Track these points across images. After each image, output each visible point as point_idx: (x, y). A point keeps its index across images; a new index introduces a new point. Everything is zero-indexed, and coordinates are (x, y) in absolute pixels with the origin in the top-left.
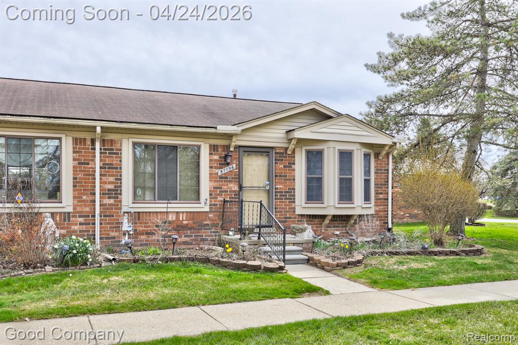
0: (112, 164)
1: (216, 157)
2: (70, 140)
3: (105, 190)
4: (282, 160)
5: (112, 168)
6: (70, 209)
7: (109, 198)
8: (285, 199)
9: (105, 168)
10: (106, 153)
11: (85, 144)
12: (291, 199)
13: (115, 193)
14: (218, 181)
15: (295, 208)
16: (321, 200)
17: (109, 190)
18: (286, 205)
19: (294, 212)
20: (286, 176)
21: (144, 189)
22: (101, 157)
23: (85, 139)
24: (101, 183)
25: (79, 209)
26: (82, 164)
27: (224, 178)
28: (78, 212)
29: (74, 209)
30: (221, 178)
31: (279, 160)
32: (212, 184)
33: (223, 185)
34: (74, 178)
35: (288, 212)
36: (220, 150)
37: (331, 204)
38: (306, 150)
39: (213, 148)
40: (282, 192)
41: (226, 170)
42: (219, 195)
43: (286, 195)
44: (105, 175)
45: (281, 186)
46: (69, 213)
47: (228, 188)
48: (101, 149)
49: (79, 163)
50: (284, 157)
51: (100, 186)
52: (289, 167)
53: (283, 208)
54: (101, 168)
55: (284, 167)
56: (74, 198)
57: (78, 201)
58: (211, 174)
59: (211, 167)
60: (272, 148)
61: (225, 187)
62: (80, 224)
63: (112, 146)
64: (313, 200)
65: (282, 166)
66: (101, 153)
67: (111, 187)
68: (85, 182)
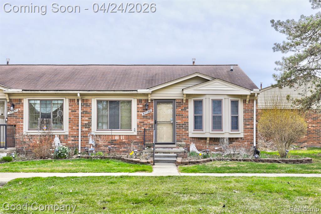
0: (87, 111)
1: (141, 106)
2: (67, 100)
3: (83, 124)
4: (180, 106)
5: (86, 113)
6: (67, 133)
7: (86, 128)
8: (182, 128)
9: (84, 113)
10: (84, 106)
11: (74, 102)
12: (186, 128)
13: (88, 125)
14: (142, 119)
15: (188, 134)
16: (202, 129)
17: (85, 124)
18: (183, 132)
19: (188, 136)
20: (183, 115)
21: (103, 123)
22: (81, 108)
23: (74, 99)
24: (81, 120)
25: (71, 133)
26: (73, 111)
27: (145, 117)
28: (71, 135)
29: (69, 133)
30: (143, 117)
31: (178, 106)
32: (139, 120)
33: (145, 121)
34: (70, 118)
35: (184, 135)
36: (143, 102)
37: (208, 131)
38: (193, 100)
39: (139, 101)
40: (180, 124)
41: (146, 112)
42: (142, 126)
43: (183, 126)
44: (83, 117)
45: (179, 121)
46: (67, 135)
47: (148, 122)
48: (82, 104)
49: (72, 111)
50: (181, 104)
51: (81, 122)
52: (184, 110)
53: (181, 134)
54: (81, 113)
55: (182, 110)
56: (69, 128)
57: (71, 130)
58: (138, 115)
59: (138, 111)
60: (175, 100)
61: (146, 122)
62: (72, 140)
63: (87, 102)
64: (198, 129)
65: (180, 110)
66: (81, 106)
67: (86, 122)
68: (74, 120)
